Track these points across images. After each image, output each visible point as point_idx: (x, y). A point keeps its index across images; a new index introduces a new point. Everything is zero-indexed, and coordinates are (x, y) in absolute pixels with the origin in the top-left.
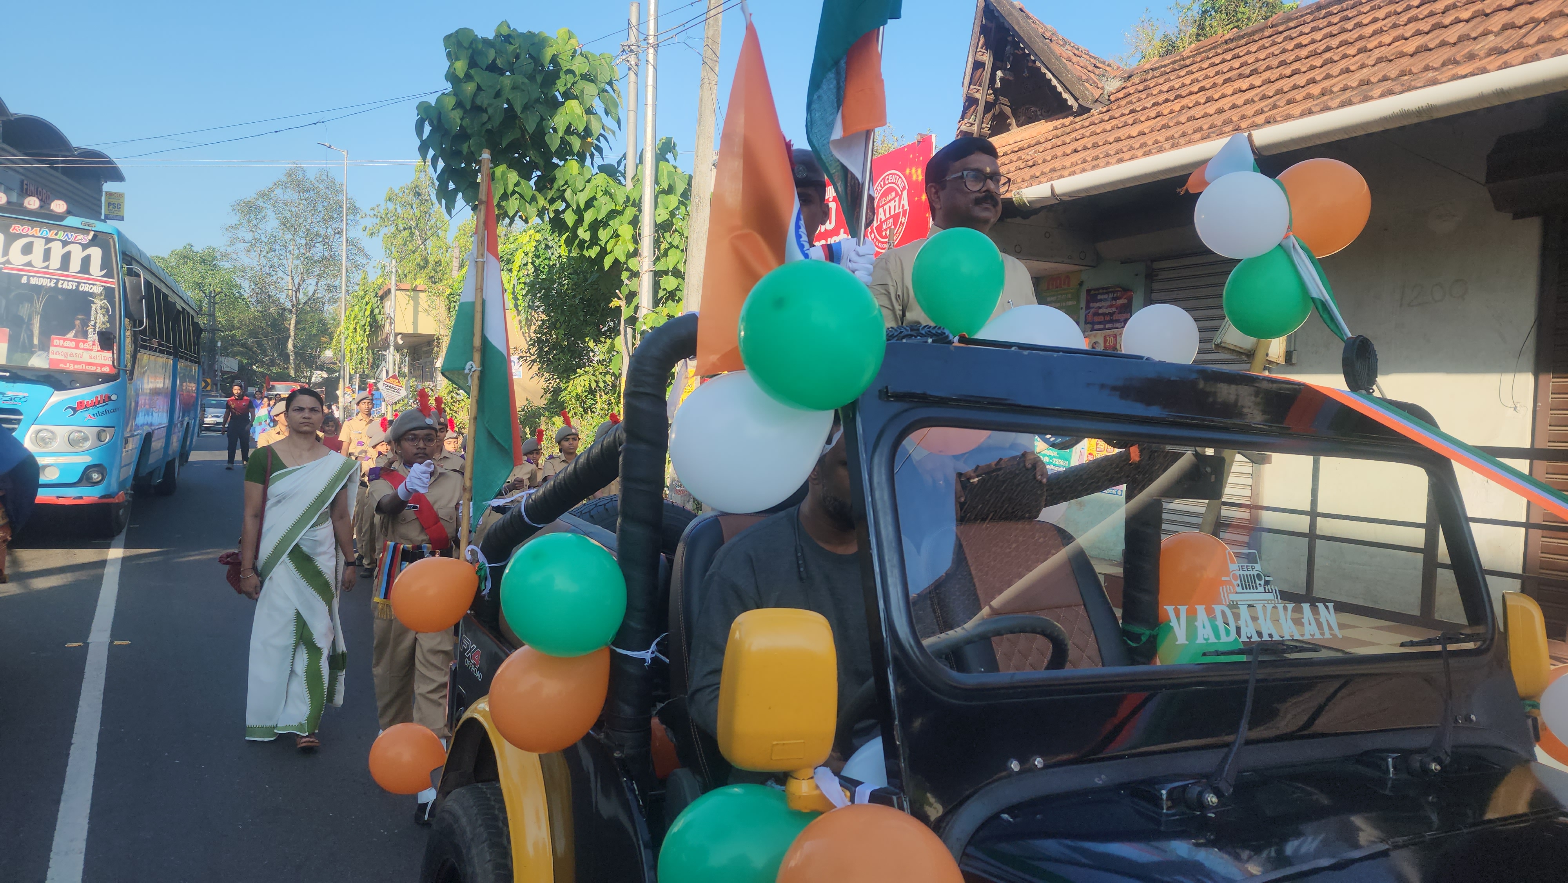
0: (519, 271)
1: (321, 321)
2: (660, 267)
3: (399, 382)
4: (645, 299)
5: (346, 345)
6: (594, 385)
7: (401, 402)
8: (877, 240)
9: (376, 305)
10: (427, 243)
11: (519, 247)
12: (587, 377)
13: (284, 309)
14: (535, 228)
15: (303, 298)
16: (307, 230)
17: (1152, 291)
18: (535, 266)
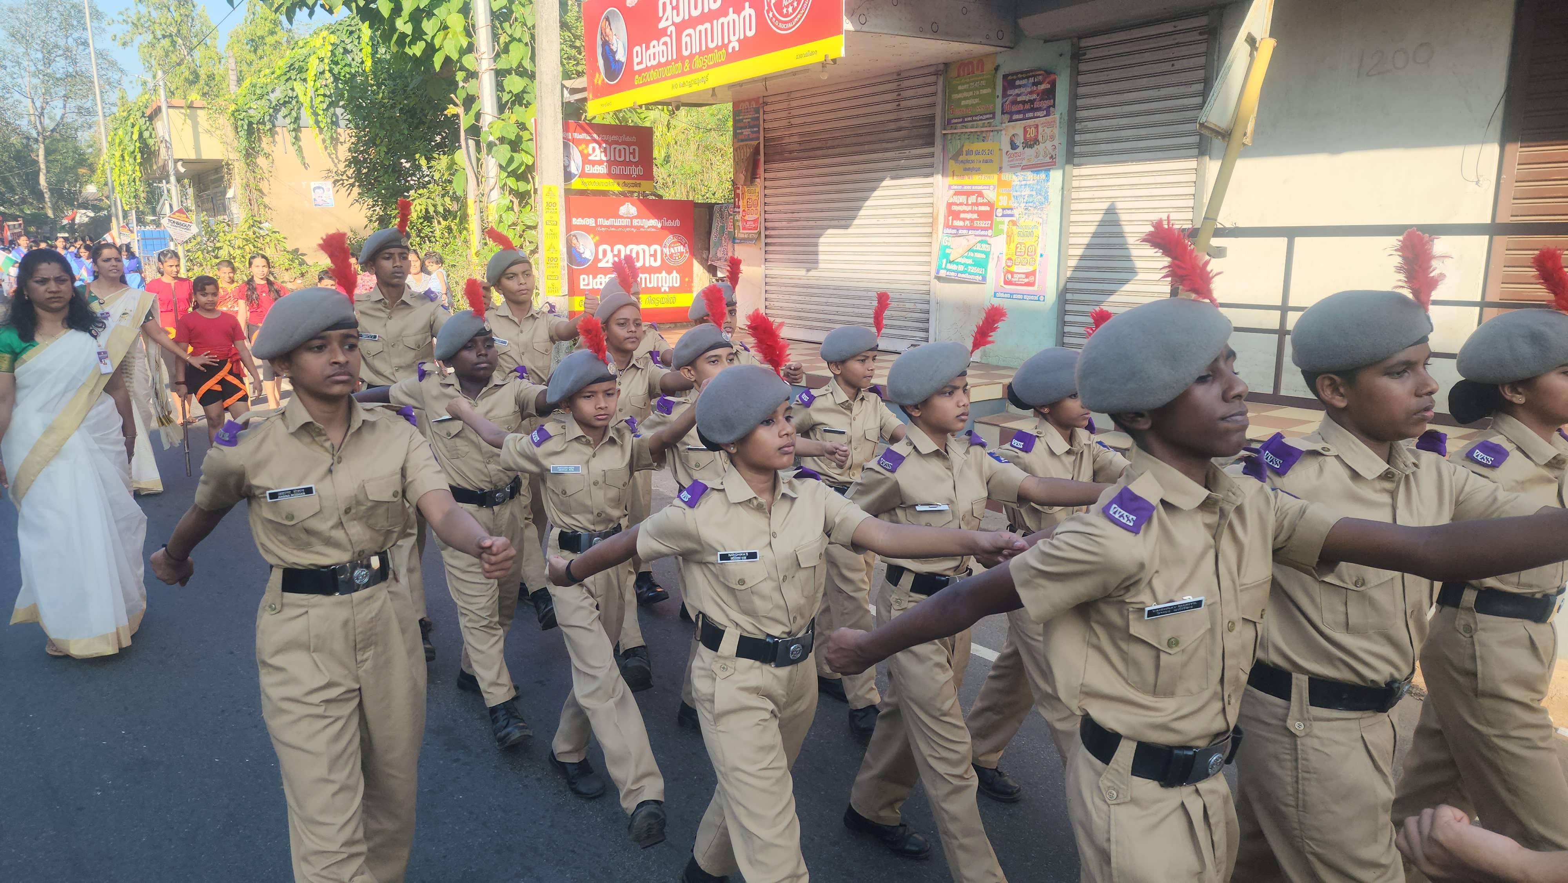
0: (315, 81)
1: (76, 150)
2: (502, 64)
3: (187, 217)
4: (487, 103)
5: (114, 177)
6: (431, 210)
7: (192, 240)
8: (777, 19)
9: (144, 127)
10: (194, 53)
11: (312, 53)
12: (423, 200)
13: (28, 138)
14: (328, 29)
15: (49, 124)
16: (43, 41)
17: (1078, 73)
18: (333, 75)
